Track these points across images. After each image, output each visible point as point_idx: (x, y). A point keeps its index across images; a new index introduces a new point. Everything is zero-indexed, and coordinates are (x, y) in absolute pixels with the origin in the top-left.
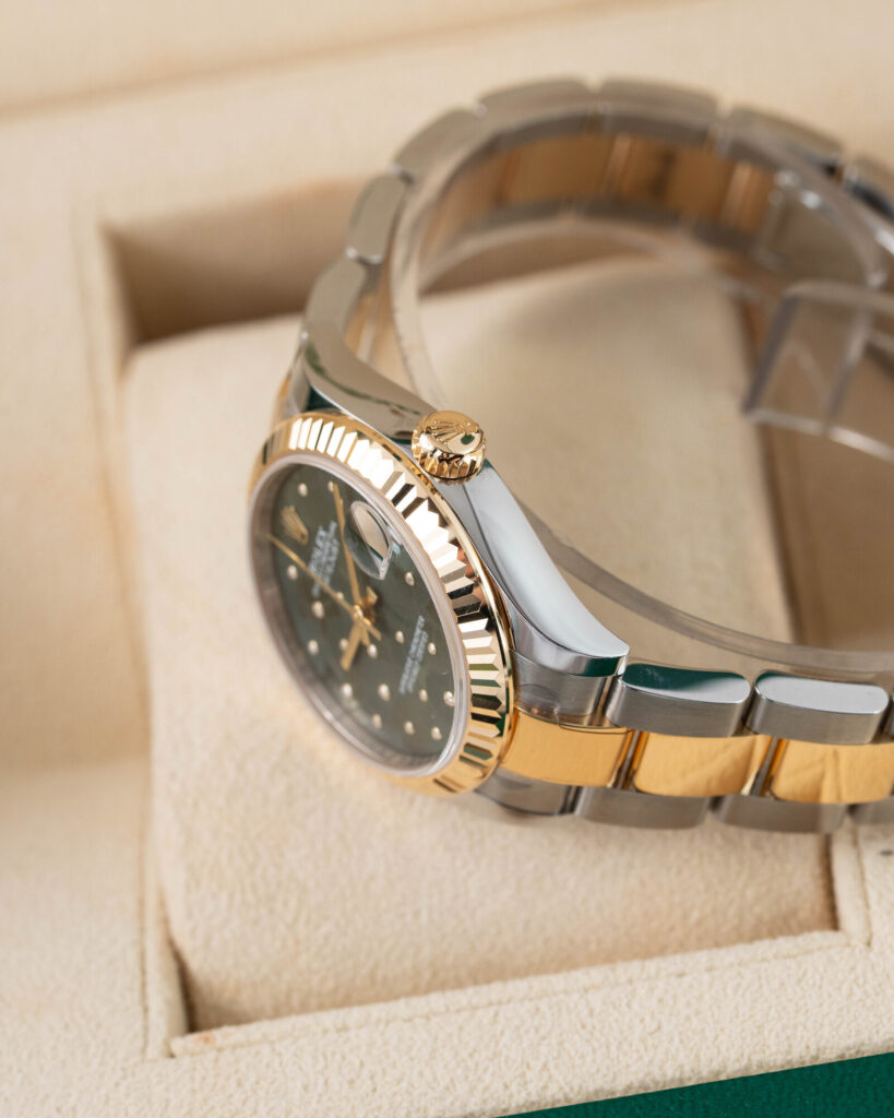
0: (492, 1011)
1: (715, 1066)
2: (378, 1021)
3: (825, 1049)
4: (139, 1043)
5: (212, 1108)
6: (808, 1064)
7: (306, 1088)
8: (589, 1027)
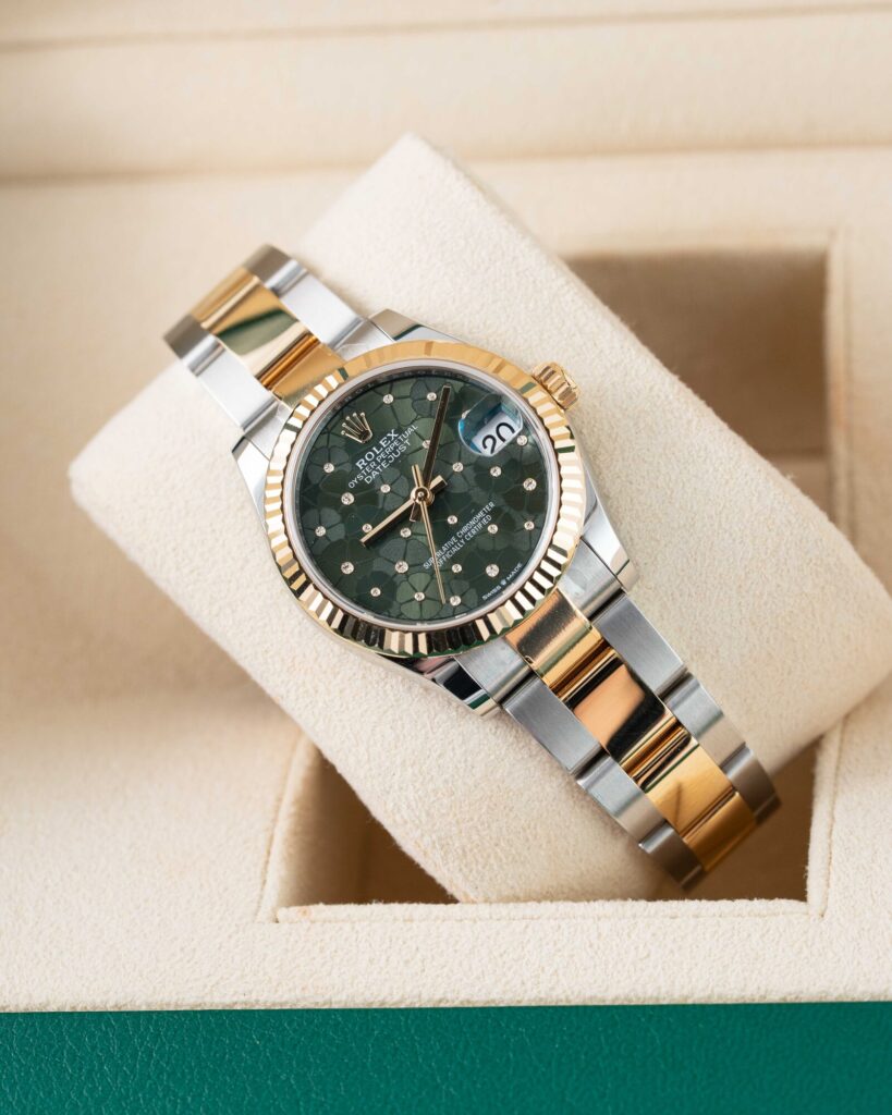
0: (524, 924)
1: (685, 992)
2: (437, 918)
3: (772, 991)
4: (253, 907)
5: (298, 966)
6: (756, 1001)
7: (371, 961)
8: (596, 947)
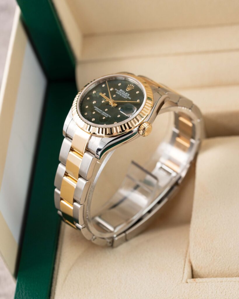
2: (229, 281)
4: (181, 279)
5: (193, 294)
7: (212, 292)
